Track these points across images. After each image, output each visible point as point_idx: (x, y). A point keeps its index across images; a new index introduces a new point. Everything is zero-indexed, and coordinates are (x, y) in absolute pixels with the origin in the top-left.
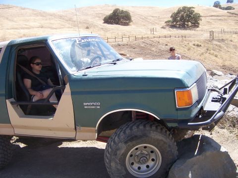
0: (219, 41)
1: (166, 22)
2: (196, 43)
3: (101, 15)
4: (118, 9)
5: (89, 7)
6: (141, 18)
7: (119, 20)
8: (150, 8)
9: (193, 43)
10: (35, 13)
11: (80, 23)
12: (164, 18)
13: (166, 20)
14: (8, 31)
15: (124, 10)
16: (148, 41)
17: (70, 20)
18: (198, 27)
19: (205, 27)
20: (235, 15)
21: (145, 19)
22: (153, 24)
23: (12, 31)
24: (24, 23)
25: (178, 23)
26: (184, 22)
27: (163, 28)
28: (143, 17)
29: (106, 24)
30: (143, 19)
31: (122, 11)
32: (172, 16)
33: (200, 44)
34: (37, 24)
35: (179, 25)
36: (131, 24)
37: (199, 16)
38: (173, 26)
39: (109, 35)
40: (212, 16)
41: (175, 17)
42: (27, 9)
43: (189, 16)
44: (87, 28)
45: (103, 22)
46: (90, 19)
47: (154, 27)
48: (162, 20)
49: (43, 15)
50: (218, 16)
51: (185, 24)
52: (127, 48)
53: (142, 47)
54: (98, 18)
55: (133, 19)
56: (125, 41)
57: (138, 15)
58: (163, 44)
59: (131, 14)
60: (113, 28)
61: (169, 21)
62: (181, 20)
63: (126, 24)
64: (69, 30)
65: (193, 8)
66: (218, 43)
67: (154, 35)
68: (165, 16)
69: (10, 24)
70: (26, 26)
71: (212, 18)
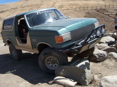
14: (65, 2)
64: (94, 1)
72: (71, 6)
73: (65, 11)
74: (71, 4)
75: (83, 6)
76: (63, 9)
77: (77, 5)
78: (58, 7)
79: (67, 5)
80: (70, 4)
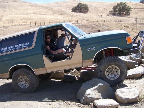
0: (140, 24)
1: (109, 12)
2: (126, 25)
3: (70, 7)
4: (81, 3)
5: (64, 2)
6: (95, 9)
7: (81, 10)
8: (100, 2)
9: (124, 25)
10: (31, 5)
11: (57, 11)
12: (109, 9)
13: (110, 10)
14: (15, 15)
15: (85, 4)
16: (97, 24)
17: (51, 10)
18: (129, 15)
19: (134, 15)
21: (97, 9)
22: (102, 13)
23: (17, 16)
24: (24, 11)
25: (117, 13)
26: (121, 12)
27: (108, 15)
28: (96, 8)
29: (73, 12)
30: (96, 9)
31: (83, 4)
32: (113, 8)
33: (128, 26)
34: (32, 12)
35: (118, 13)
36: (88, 12)
37: (130, 9)
38: (114, 14)
39: (74, 19)
40: (138, 8)
41: (115, 8)
42: (27, 2)
43: (124, 8)
44: (62, 14)
45: (72, 11)
46: (64, 9)
47: (102, 14)
48: (107, 10)
49: (36, 6)
50: (142, 8)
51: (121, 13)
52: (84, 27)
53: (93, 27)
54: (68, 9)
55: (89, 9)
56: (84, 23)
57: (93, 7)
58: (105, 26)
59: (89, 6)
60: (77, 15)
61: (111, 11)
62: (119, 10)
63: (85, 13)
64: (51, 16)
65: (126, 3)
66: (140, 26)
67: (102, 20)
68: (109, 8)
69: (16, 11)
70: (25, 13)
71: (139, 9)
72: (23, 20)
73: (16, 27)
74: (24, 18)
75: (39, 21)
76: (14, 24)
77: (30, 19)
78: (7, 21)
79: (19, 19)
80: (22, 18)
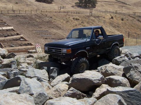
0: (95, 17)
1: (75, 3)
18: (95, 7)
19: (99, 8)
20: (119, 2)
25: (83, 5)
36: (53, 3)
37: (96, 1)
43: (89, 1)
50: (109, 2)
51: (86, 5)
58: (48, 17)
61: (77, 3)
63: (50, 3)
71: (106, 3)
